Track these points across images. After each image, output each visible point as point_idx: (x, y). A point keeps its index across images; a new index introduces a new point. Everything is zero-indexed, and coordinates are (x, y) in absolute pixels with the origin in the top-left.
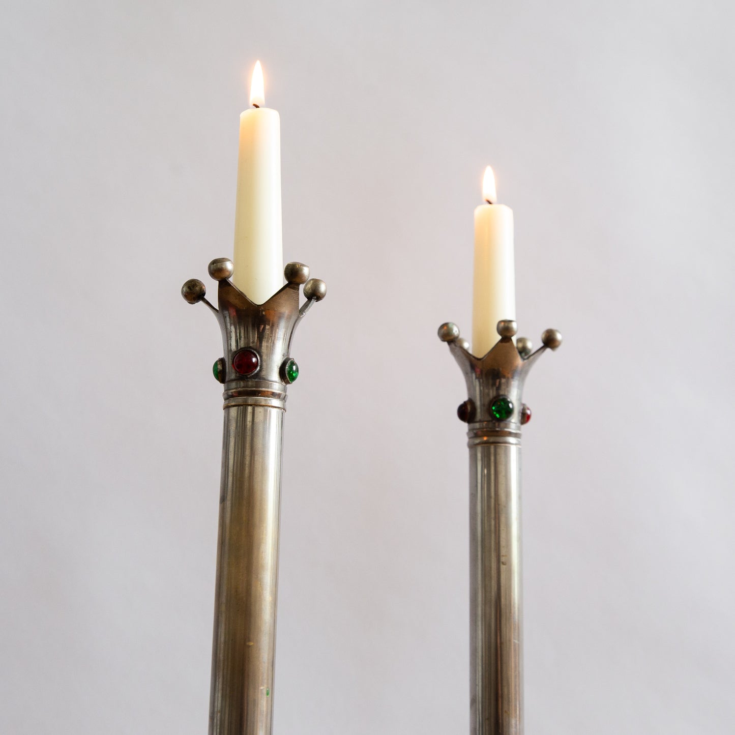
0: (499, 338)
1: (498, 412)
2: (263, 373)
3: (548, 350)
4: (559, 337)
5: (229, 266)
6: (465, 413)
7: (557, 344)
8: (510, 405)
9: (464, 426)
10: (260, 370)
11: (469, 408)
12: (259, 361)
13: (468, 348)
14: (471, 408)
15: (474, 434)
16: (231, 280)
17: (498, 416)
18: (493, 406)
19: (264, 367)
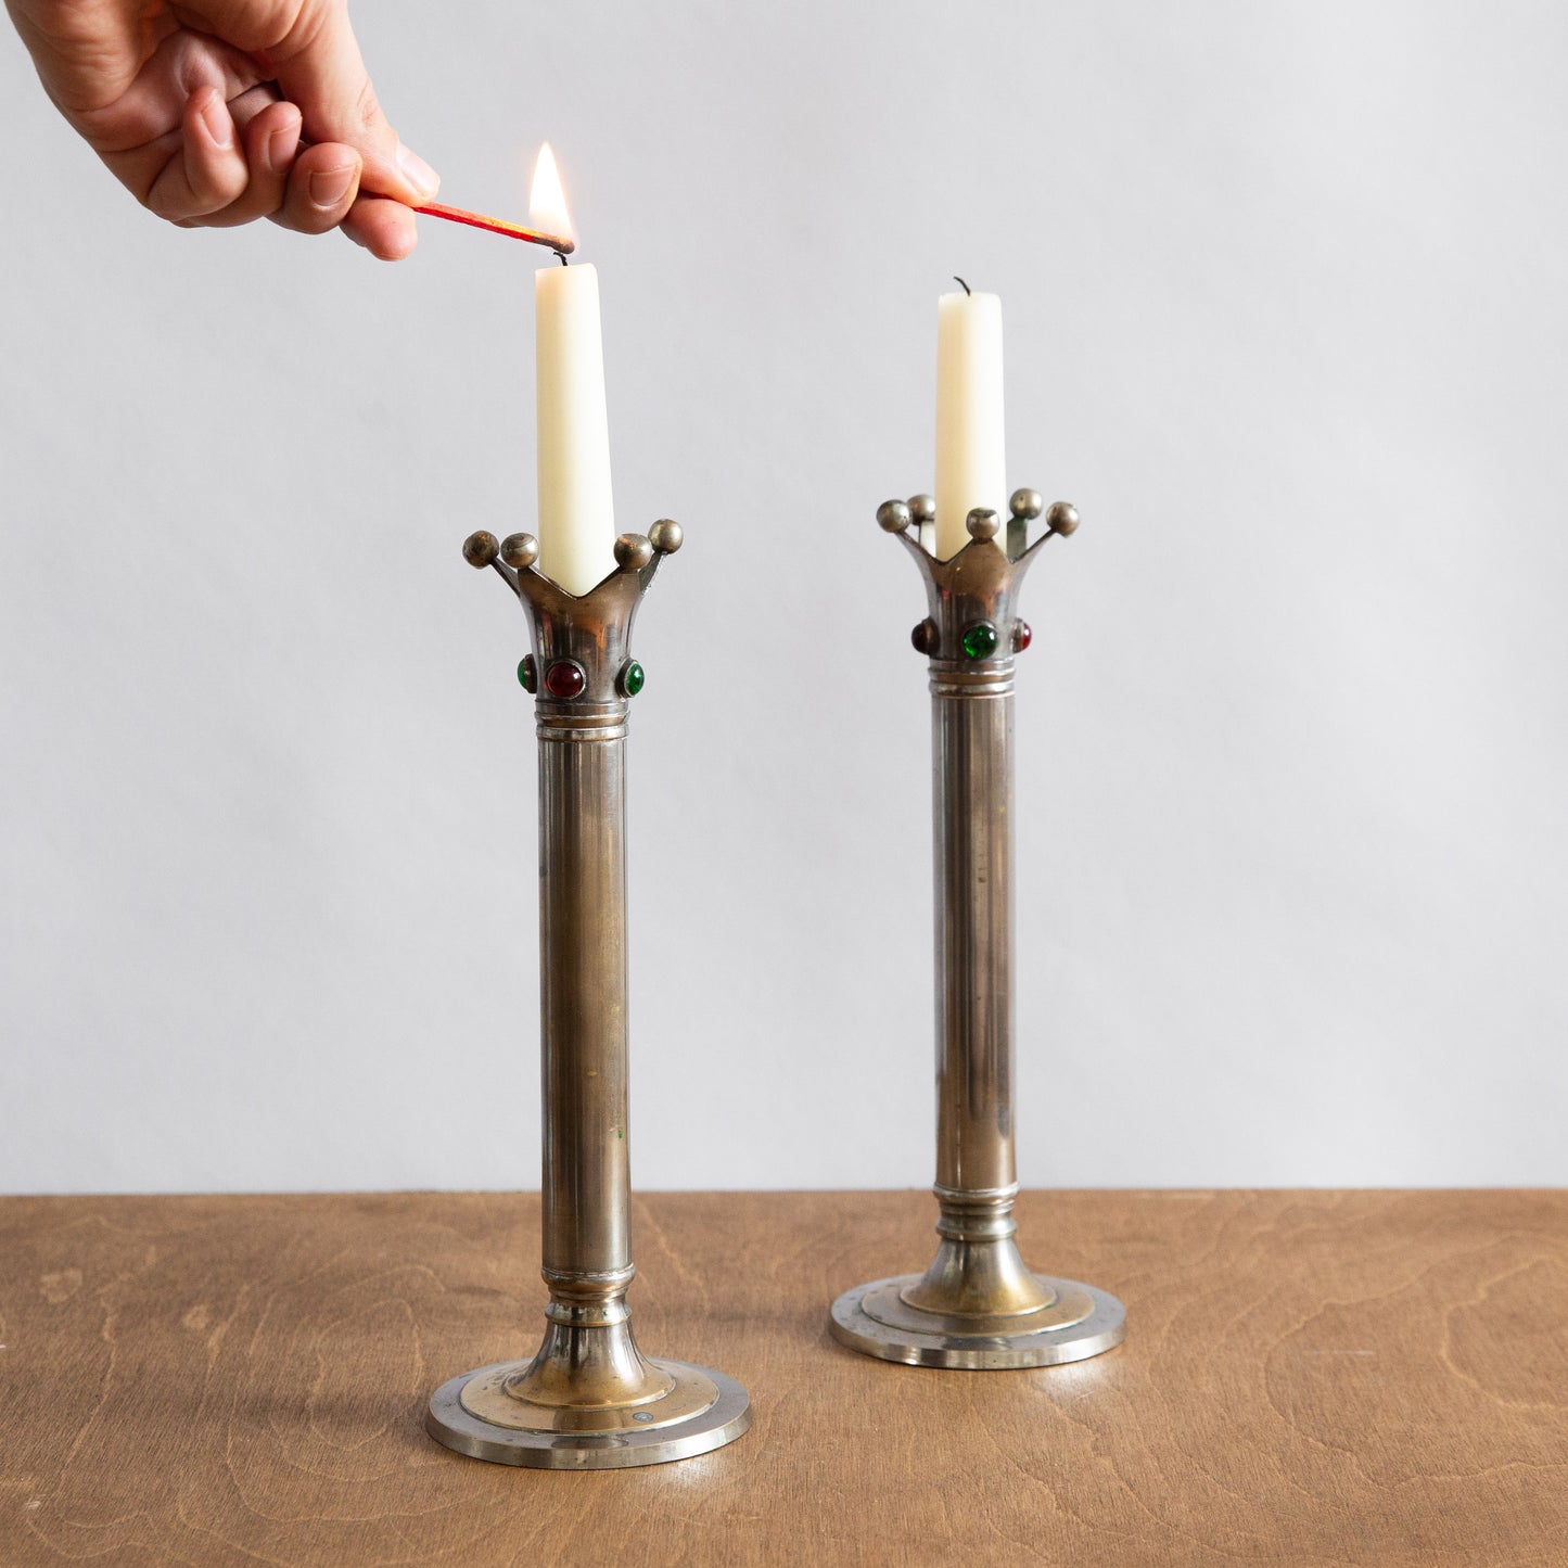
0: (970, 538)
1: (973, 646)
2: (592, 693)
3: (1056, 536)
4: (1072, 516)
5: (531, 547)
6: (922, 639)
7: (1072, 526)
8: (992, 636)
9: (924, 660)
10: (586, 690)
11: (929, 634)
12: (584, 676)
13: (933, 513)
14: (933, 637)
15: (939, 675)
16: (536, 566)
17: (972, 652)
18: (965, 637)
19: (592, 683)
